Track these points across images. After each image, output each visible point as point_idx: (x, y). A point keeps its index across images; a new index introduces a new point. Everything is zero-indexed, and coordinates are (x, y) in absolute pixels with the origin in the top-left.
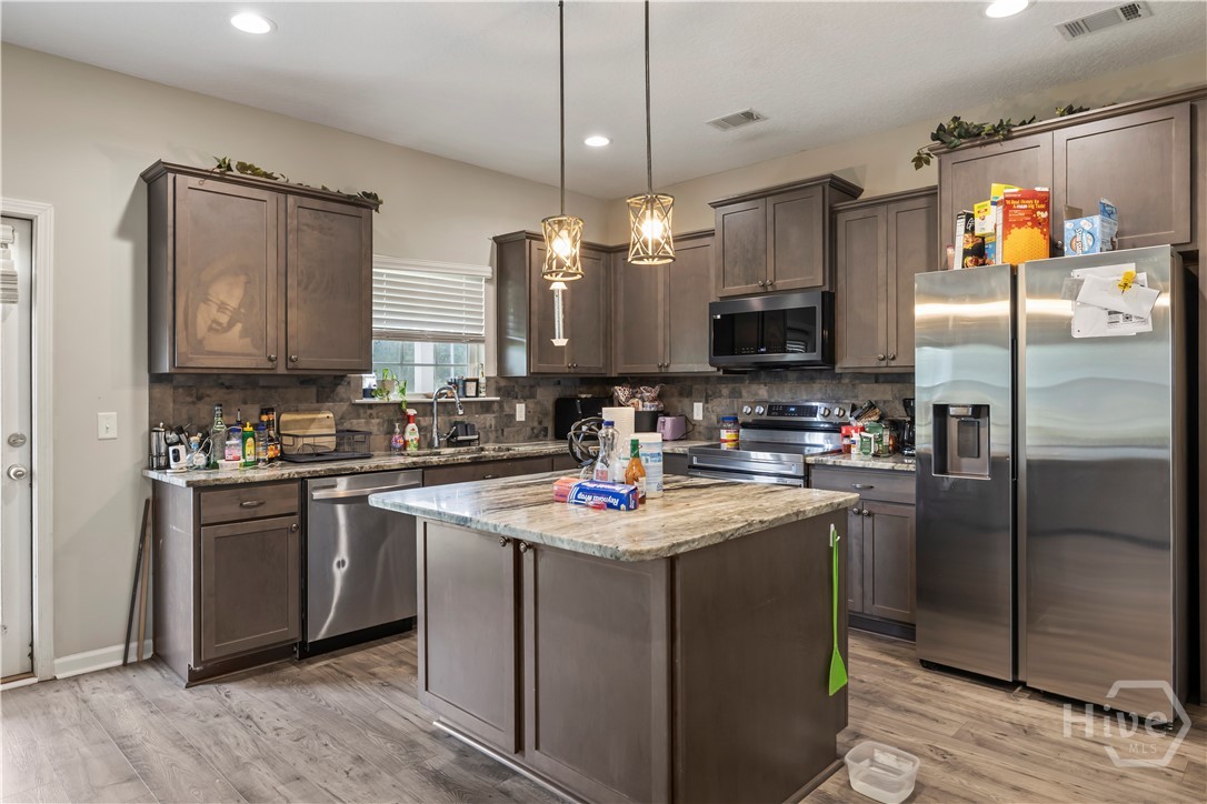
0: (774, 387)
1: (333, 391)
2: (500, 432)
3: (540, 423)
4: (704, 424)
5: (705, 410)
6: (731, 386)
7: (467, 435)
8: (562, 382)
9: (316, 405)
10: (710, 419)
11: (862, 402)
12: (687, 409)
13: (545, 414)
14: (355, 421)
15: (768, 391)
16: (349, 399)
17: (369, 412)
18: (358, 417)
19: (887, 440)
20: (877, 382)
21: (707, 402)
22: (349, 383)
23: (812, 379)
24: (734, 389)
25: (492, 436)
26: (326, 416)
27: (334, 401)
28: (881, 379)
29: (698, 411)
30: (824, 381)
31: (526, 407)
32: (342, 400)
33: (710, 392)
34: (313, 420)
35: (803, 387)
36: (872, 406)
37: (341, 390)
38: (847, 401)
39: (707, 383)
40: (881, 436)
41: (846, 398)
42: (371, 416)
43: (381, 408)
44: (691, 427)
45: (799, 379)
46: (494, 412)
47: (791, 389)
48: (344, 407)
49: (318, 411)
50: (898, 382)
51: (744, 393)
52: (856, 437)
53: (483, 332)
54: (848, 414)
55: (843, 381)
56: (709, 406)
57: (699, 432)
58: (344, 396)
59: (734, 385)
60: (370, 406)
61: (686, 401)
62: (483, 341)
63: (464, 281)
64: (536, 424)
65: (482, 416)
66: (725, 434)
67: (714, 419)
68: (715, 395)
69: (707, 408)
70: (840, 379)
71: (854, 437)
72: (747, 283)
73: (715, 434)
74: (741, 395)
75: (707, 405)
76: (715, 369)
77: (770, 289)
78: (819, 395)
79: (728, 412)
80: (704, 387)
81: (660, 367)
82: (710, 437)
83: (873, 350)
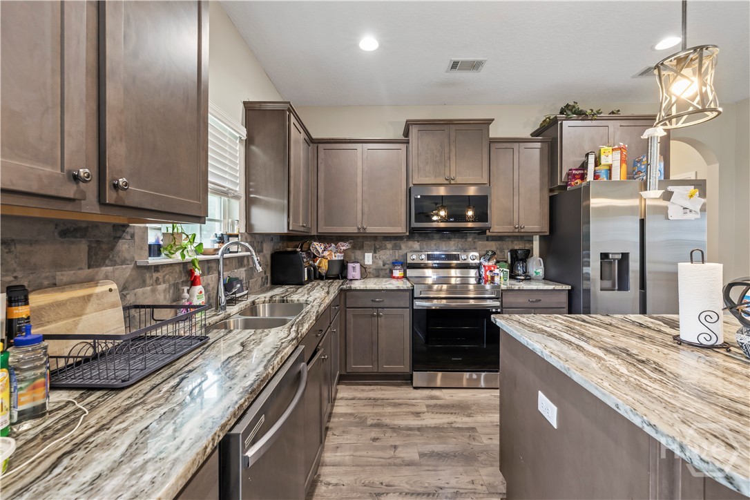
0: (425, 243)
1: (112, 249)
3: (265, 272)
4: (374, 267)
6: (393, 242)
9: (87, 272)
10: (378, 264)
12: (359, 258)
14: (139, 291)
15: (420, 245)
16: (132, 259)
17: (155, 275)
18: (144, 284)
20: (487, 240)
21: (375, 252)
22: (133, 236)
23: (449, 238)
24: (395, 244)
26: (107, 288)
27: (114, 264)
29: (369, 259)
32: (124, 262)
33: (378, 247)
34: (90, 296)
35: (444, 243)
37: (123, 246)
39: (375, 241)
41: (470, 249)
42: (157, 281)
43: (167, 270)
44: (363, 270)
45: (441, 238)
47: (436, 244)
48: (126, 271)
49: (91, 281)
51: (403, 246)
53: (238, 189)
55: (468, 240)
56: (377, 255)
57: (369, 272)
58: (127, 255)
59: (395, 242)
60: (157, 268)
61: (360, 252)
62: (238, 198)
64: (263, 274)
66: (397, 273)
67: (381, 263)
68: (381, 248)
69: (375, 257)
70: (466, 238)
71: (497, 271)
72: (435, 177)
73: (382, 273)
74: (400, 249)
75: (375, 255)
76: (405, 231)
77: (452, 182)
78: (454, 248)
79: (392, 259)
80: (373, 242)
81: (359, 229)
82: (377, 276)
83: (511, 223)
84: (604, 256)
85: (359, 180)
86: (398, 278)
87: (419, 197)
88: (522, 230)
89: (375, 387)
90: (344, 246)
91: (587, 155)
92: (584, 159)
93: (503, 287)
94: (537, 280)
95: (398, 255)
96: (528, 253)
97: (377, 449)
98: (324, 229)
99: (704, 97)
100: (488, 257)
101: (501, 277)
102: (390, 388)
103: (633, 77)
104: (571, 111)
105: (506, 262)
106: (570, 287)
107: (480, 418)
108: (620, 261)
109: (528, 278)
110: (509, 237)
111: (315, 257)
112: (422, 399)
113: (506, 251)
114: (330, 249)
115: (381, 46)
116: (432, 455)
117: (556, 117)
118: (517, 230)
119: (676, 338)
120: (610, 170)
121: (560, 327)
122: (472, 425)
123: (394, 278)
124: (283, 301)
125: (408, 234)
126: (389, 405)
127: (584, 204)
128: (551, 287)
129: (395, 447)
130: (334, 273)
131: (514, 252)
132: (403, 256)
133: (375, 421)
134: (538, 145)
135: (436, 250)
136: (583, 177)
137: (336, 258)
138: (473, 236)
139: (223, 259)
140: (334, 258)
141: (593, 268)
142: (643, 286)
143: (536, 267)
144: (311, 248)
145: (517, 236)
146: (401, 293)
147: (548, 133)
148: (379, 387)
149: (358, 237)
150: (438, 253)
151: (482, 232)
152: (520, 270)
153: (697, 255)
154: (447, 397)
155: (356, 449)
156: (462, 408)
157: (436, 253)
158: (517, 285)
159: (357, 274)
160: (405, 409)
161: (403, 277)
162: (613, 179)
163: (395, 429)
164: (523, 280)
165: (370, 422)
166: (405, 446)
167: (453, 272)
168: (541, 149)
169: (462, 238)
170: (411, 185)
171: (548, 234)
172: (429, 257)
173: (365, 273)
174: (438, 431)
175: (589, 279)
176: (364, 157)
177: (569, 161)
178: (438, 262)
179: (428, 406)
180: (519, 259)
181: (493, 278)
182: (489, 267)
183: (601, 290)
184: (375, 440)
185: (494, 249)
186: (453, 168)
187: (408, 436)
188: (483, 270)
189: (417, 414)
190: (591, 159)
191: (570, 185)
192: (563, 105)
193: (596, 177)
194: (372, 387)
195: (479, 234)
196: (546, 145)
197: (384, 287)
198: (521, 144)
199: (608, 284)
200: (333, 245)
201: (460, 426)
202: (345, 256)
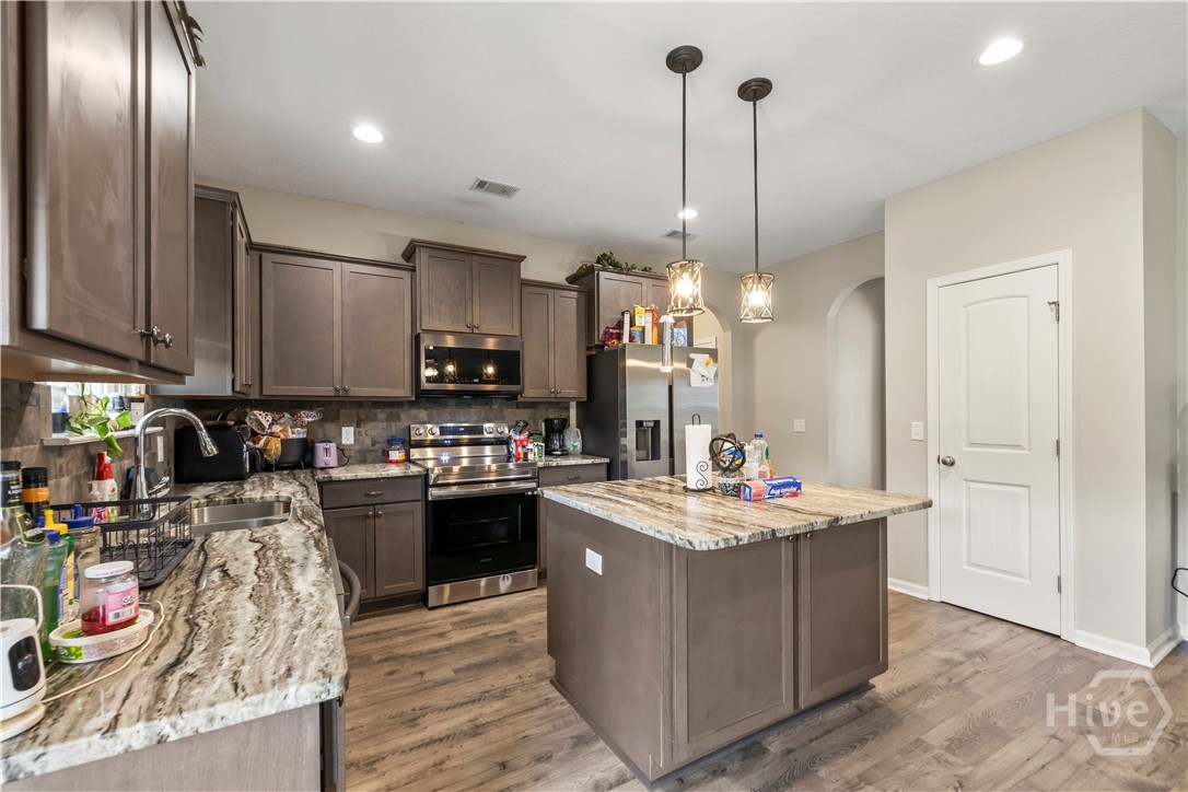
0: (435, 411)
1: (20, 420)
4: (357, 448)
5: (357, 434)
6: (387, 410)
10: (363, 443)
12: (333, 435)
15: (428, 415)
16: (39, 436)
17: (59, 462)
21: (358, 425)
22: (38, 401)
23: (470, 405)
24: (390, 413)
29: (348, 435)
30: (478, 407)
33: (363, 417)
35: (461, 411)
37: (30, 416)
39: (359, 408)
42: (61, 471)
43: (72, 454)
47: (450, 414)
51: (403, 416)
54: (507, 430)
55: (493, 407)
56: (362, 430)
57: (349, 456)
58: (34, 430)
59: (391, 410)
60: (60, 451)
61: (330, 426)
66: (396, 455)
67: (368, 441)
68: (368, 419)
69: (359, 432)
70: (491, 405)
71: (530, 446)
72: (453, 322)
73: (370, 456)
74: (399, 419)
75: (358, 429)
76: (409, 395)
77: (476, 331)
78: (475, 418)
79: (386, 435)
80: (354, 411)
81: (337, 390)
82: (363, 462)
83: (546, 386)
84: (639, 424)
85: (337, 317)
86: (397, 462)
87: (431, 348)
88: (559, 395)
89: (372, 620)
90: (308, 417)
91: (623, 314)
92: (620, 316)
93: (540, 464)
94: (574, 455)
95: (395, 429)
96: (565, 423)
97: (397, 681)
98: (272, 389)
99: (696, 299)
100: (519, 429)
101: (535, 452)
102: (394, 616)
103: (663, 236)
104: (607, 261)
105: (540, 434)
106: (608, 461)
107: (519, 621)
108: (653, 429)
109: (565, 454)
110: (543, 403)
111: (254, 434)
112: (443, 618)
113: (540, 421)
114: (282, 421)
115: (386, 139)
116: (469, 668)
117: (592, 266)
118: (553, 395)
119: (685, 488)
120: (643, 331)
121: (602, 491)
122: (512, 629)
123: (391, 462)
124: (235, 501)
125: (414, 399)
126: (400, 634)
127: (620, 365)
128: (590, 461)
129: (422, 673)
130: (290, 460)
131: (549, 422)
132: (403, 430)
133: (385, 655)
134: (575, 294)
135: (451, 421)
136: (619, 337)
137: (295, 436)
138: (500, 401)
139: (145, 435)
140: (291, 436)
141: (630, 440)
142: (672, 455)
143: (573, 440)
144: (247, 420)
145: (552, 403)
146: (409, 481)
147: (584, 281)
148: (377, 619)
149: (329, 402)
150: (452, 425)
151: (512, 397)
152: (557, 444)
153: (696, 418)
154: (476, 610)
155: (367, 689)
156: (499, 616)
157: (448, 425)
158: (555, 462)
159: (332, 460)
160: (423, 634)
161: (405, 460)
162: (647, 343)
163: (415, 657)
164: (559, 456)
165: (376, 658)
166: (434, 668)
167: (465, 451)
168: (578, 300)
169: (486, 404)
170: (419, 331)
171: (585, 400)
172: (443, 431)
173: (344, 457)
174: (471, 644)
175: (626, 451)
176: (345, 282)
177: (606, 318)
178: (451, 437)
179: (453, 624)
180: (555, 429)
181: (526, 455)
182: (521, 441)
183: (637, 460)
184: (390, 674)
185: (526, 419)
186: (476, 312)
187: (435, 658)
188: (513, 446)
189: (442, 635)
190: (627, 318)
191: (607, 345)
192: (599, 254)
193: (632, 339)
194: (367, 621)
195: (507, 399)
196: (583, 296)
197: (384, 474)
198: (556, 291)
199: (643, 453)
200: (287, 415)
201: (498, 633)
202: (308, 433)
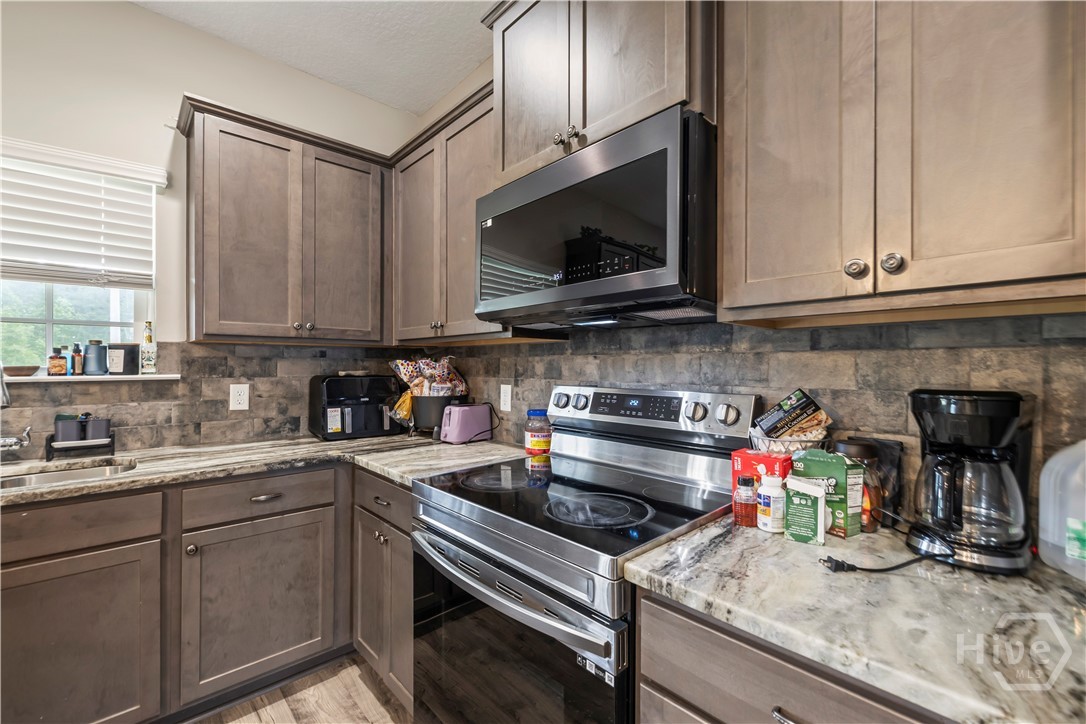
2: (191, 428)
3: (283, 411)
4: (515, 417)
5: (515, 396)
6: (547, 358)
7: (84, 438)
8: (329, 352)
10: (520, 411)
11: (782, 392)
12: (494, 395)
13: (294, 398)
19: (858, 500)
20: (815, 346)
21: (516, 384)
23: (674, 344)
24: (550, 363)
25: (173, 435)
28: (825, 341)
29: (506, 398)
30: (696, 349)
31: (253, 388)
33: (521, 369)
35: (657, 359)
36: (809, 404)
38: (743, 389)
39: (517, 355)
40: (840, 489)
41: (742, 382)
44: (496, 421)
45: (651, 345)
46: (176, 398)
47: (636, 365)
50: (872, 347)
52: (769, 486)
53: (153, 272)
54: (747, 415)
55: (734, 348)
56: (519, 390)
57: (507, 430)
59: (549, 358)
61: (493, 381)
62: (149, 286)
63: (103, 184)
64: (273, 413)
65: (146, 405)
67: (524, 411)
68: (526, 373)
69: (517, 394)
70: (729, 342)
72: (537, 149)
74: (560, 376)
75: (516, 389)
78: (686, 377)
80: (513, 360)
81: (434, 329)
82: (519, 440)
87: (490, 224)
98: (400, 333)
110: (930, 326)
135: (638, 382)
137: (433, 394)
140: (428, 393)
169: (714, 340)
173: (503, 430)
176: (443, 160)
